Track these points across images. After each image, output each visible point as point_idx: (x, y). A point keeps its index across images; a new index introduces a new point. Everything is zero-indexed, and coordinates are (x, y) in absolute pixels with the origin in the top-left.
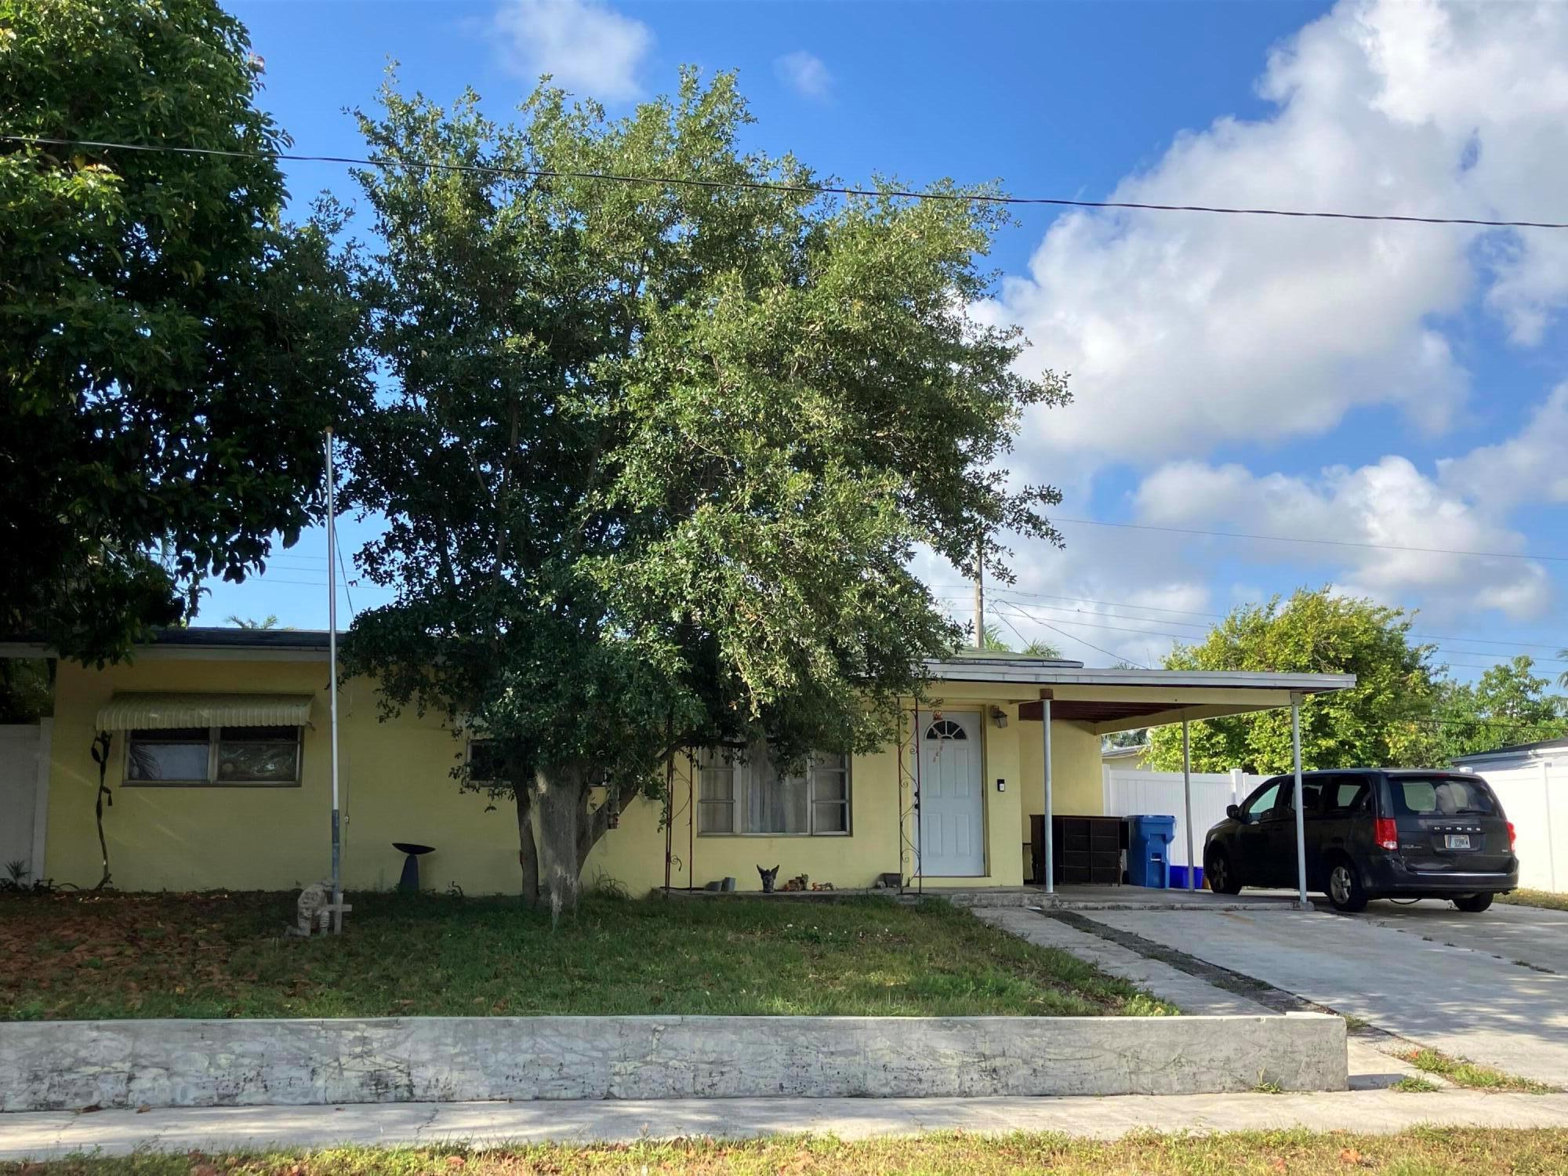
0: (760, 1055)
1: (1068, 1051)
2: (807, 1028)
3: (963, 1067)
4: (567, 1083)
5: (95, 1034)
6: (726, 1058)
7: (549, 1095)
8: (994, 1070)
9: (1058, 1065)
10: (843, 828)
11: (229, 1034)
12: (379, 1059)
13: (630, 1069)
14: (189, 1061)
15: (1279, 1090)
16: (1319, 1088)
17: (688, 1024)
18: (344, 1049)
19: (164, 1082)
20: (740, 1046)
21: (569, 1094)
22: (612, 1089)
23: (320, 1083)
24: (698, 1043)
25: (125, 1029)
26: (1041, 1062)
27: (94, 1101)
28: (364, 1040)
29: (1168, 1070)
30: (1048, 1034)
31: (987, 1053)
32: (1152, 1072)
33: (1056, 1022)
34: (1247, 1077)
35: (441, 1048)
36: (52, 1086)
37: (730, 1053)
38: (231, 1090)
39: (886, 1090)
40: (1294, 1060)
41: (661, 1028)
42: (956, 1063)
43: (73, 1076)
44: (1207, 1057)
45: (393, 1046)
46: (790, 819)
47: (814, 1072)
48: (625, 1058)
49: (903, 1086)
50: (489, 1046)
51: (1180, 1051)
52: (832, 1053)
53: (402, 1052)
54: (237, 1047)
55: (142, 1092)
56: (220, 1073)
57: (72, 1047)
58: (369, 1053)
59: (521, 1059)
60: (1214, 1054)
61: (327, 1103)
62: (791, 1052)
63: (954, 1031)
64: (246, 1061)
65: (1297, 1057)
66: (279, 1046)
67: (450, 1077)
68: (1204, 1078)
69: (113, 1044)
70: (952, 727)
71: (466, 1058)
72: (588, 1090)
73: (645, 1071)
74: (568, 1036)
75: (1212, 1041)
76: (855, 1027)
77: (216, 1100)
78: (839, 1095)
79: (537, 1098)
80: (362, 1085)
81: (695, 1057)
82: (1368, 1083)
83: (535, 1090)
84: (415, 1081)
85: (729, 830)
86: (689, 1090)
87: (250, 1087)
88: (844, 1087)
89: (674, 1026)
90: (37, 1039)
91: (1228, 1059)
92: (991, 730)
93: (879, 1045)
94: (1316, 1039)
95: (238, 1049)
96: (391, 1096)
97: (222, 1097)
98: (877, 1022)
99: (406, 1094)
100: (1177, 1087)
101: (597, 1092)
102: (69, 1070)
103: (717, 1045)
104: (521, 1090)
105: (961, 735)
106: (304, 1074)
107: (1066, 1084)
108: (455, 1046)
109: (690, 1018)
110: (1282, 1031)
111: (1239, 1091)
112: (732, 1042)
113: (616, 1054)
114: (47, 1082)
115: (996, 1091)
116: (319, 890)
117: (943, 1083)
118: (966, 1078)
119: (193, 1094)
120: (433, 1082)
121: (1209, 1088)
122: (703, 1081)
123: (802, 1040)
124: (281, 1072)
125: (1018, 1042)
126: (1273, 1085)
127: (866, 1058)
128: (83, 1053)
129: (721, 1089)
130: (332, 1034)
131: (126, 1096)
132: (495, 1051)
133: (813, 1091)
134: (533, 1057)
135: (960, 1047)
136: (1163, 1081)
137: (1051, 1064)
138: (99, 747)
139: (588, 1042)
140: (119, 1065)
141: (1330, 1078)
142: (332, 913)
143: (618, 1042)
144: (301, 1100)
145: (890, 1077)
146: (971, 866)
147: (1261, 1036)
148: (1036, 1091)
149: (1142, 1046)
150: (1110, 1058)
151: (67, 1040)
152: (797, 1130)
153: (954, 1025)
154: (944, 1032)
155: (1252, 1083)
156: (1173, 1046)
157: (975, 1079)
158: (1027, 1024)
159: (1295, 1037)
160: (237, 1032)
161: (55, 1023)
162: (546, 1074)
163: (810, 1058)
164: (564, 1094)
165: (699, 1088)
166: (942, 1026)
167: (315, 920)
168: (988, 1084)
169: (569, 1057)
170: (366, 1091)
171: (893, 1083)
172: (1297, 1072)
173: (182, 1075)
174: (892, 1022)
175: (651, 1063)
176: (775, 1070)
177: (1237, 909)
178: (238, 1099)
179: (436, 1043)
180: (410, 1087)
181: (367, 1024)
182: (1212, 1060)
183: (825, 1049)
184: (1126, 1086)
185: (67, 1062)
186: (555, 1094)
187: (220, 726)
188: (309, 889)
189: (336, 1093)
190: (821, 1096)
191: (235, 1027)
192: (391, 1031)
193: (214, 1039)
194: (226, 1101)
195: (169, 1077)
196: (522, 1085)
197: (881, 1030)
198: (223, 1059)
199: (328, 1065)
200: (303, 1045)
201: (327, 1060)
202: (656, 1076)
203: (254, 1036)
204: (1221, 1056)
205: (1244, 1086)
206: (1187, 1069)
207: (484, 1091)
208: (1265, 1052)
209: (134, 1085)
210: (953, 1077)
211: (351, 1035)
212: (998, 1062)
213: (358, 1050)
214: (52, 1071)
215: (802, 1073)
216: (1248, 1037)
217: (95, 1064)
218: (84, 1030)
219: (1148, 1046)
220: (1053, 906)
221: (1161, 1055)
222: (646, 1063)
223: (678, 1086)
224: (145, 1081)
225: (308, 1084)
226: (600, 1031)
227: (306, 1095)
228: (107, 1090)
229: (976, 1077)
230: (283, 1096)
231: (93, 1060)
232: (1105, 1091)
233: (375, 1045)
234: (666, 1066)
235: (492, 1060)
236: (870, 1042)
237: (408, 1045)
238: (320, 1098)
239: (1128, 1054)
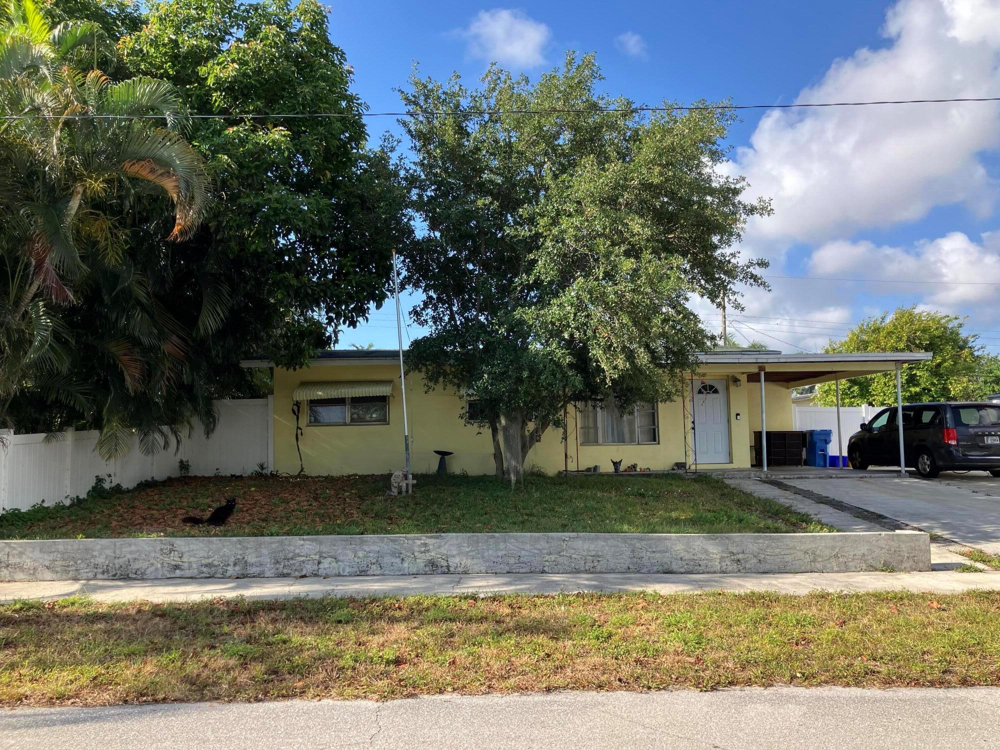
0: (618, 552)
1: (777, 551)
2: (641, 539)
3: (722, 559)
4: (523, 565)
5: (302, 542)
6: (600, 554)
7: (514, 571)
8: (739, 560)
9: (772, 558)
10: (655, 440)
11: (363, 542)
12: (433, 554)
13: (553, 559)
14: (346, 555)
15: (892, 570)
16: (915, 570)
17: (580, 537)
18: (416, 549)
19: (334, 564)
20: (607, 548)
21: (524, 570)
22: (545, 569)
23: (406, 565)
24: (586, 546)
25: (316, 540)
26: (763, 556)
27: (304, 573)
28: (425, 545)
29: (831, 561)
30: (766, 542)
31: (734, 552)
32: (822, 561)
33: (771, 536)
34: (874, 564)
35: (462, 548)
36: (285, 566)
37: (602, 552)
38: (365, 568)
39: (682, 570)
40: (900, 555)
41: (567, 539)
42: (718, 556)
43: (294, 561)
44: (852, 553)
45: (439, 547)
46: (627, 436)
47: (645, 561)
48: (550, 554)
49: (691, 568)
50: (485, 548)
51: (837, 550)
52: (654, 552)
53: (443, 550)
54: (366, 548)
55: (325, 569)
56: (359, 560)
57: (292, 548)
58: (428, 551)
59: (500, 554)
60: (855, 552)
61: (409, 575)
62: (633, 551)
63: (717, 541)
64: (371, 555)
65: (902, 553)
66: (386, 547)
67: (467, 562)
68: (850, 564)
69: (311, 547)
70: (711, 387)
71: (474, 553)
72: (533, 569)
73: (561, 560)
74: (523, 542)
75: (855, 545)
76: (665, 539)
77: (358, 573)
78: (658, 572)
79: (509, 573)
80: (425, 566)
81: (585, 553)
82: (942, 567)
83: (507, 569)
84: (450, 564)
85: (596, 442)
86: (583, 569)
87: (374, 567)
88: (661, 568)
89: (573, 538)
90: (276, 545)
91: (864, 554)
92: (732, 388)
93: (678, 548)
94: (912, 544)
95: (368, 550)
96: (440, 570)
97: (361, 572)
98: (676, 536)
99: (446, 570)
100: (836, 569)
101: (537, 570)
102: (292, 559)
103: (595, 547)
104: (501, 568)
105: (716, 391)
106: (398, 560)
107: (776, 567)
108: (468, 547)
109: (581, 534)
110: (893, 540)
111: (870, 571)
112: (603, 546)
113: (545, 551)
114: (282, 564)
115: (739, 571)
116: (401, 473)
117: (712, 567)
118: (724, 564)
119: (348, 570)
120: (459, 565)
121: (854, 569)
122: (589, 565)
123: (638, 545)
124: (387, 560)
125: (751, 546)
126: (889, 568)
127: (671, 554)
128: (297, 551)
129: (598, 569)
130: (411, 542)
131: (318, 571)
132: (488, 550)
133: (645, 570)
134: (506, 552)
135: (720, 549)
136: (829, 566)
137: (768, 557)
138: (295, 408)
139: (532, 545)
140: (313, 557)
141: (921, 565)
142: (407, 485)
143: (547, 546)
144: (397, 573)
145: (684, 563)
146: (722, 457)
147: (882, 543)
148: (761, 571)
149: (817, 548)
150: (800, 555)
151: (290, 545)
152: (638, 589)
153: (717, 538)
154: (711, 542)
155: (877, 567)
156: (833, 548)
157: (728, 564)
158: (756, 538)
159: (901, 543)
160: (367, 541)
161: (284, 537)
162: (512, 561)
163: (644, 554)
164: (521, 571)
165: (587, 568)
166: (710, 539)
167: (400, 488)
168: (735, 567)
169: (523, 553)
170: (427, 569)
171: (686, 567)
172: (902, 561)
173: (342, 561)
174: (685, 537)
175: (563, 556)
176: (625, 560)
177: (866, 477)
178: (368, 573)
179: (459, 546)
180: (448, 567)
181: (426, 537)
182: (855, 555)
183: (650, 550)
184: (809, 568)
185: (291, 555)
186: (517, 571)
187: (350, 396)
188: (396, 473)
189: (415, 571)
190: (649, 572)
191: (366, 539)
192: (438, 540)
193: (356, 545)
194: (363, 574)
195: (337, 562)
196: (502, 566)
197: (679, 541)
198: (360, 554)
199: (409, 556)
200: (397, 547)
201: (409, 554)
202: (565, 563)
203: (374, 543)
204: (860, 553)
205: (872, 568)
206: (841, 560)
207: (483, 569)
208: (883, 551)
209: (321, 566)
210: (717, 563)
211: (418, 542)
212: (740, 556)
213: (423, 549)
214: (284, 559)
215: (639, 561)
216: (874, 543)
217: (303, 556)
218: (297, 541)
219: (820, 548)
220: (767, 477)
221: (827, 552)
222: (561, 556)
223: (577, 567)
224: (325, 564)
225: (401, 565)
226: (537, 540)
227: (400, 570)
228: (309, 568)
229: (729, 563)
230: (389, 571)
231: (302, 554)
232: (797, 571)
233: (431, 547)
234: (571, 557)
235: (486, 554)
236: (673, 546)
237: (446, 547)
238: (406, 572)
239: (809, 552)
